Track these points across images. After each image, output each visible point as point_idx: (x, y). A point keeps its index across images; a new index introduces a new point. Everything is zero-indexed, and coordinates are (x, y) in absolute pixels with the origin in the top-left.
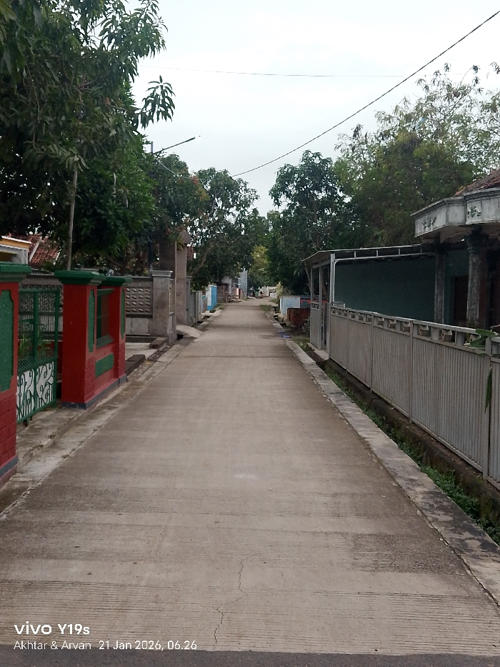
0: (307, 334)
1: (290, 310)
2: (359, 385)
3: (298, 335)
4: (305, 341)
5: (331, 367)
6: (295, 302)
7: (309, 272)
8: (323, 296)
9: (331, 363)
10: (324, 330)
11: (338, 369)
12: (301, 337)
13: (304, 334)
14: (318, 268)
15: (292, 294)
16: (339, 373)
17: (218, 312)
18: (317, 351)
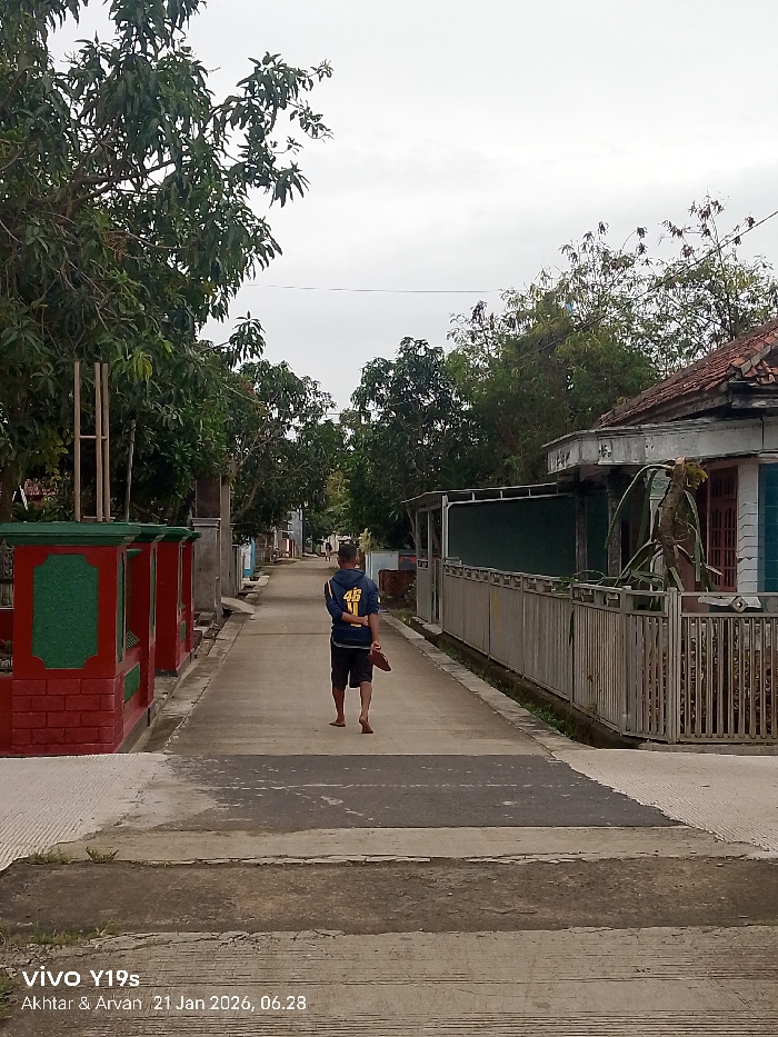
0: (412, 605)
1: (383, 573)
2: (477, 656)
3: (399, 608)
4: (410, 616)
5: (444, 642)
6: (391, 560)
7: (413, 515)
8: (434, 550)
9: (445, 638)
10: (436, 597)
11: (453, 642)
12: (403, 611)
13: (407, 606)
14: (425, 513)
15: (386, 548)
16: (454, 647)
17: (263, 580)
18: (426, 626)
